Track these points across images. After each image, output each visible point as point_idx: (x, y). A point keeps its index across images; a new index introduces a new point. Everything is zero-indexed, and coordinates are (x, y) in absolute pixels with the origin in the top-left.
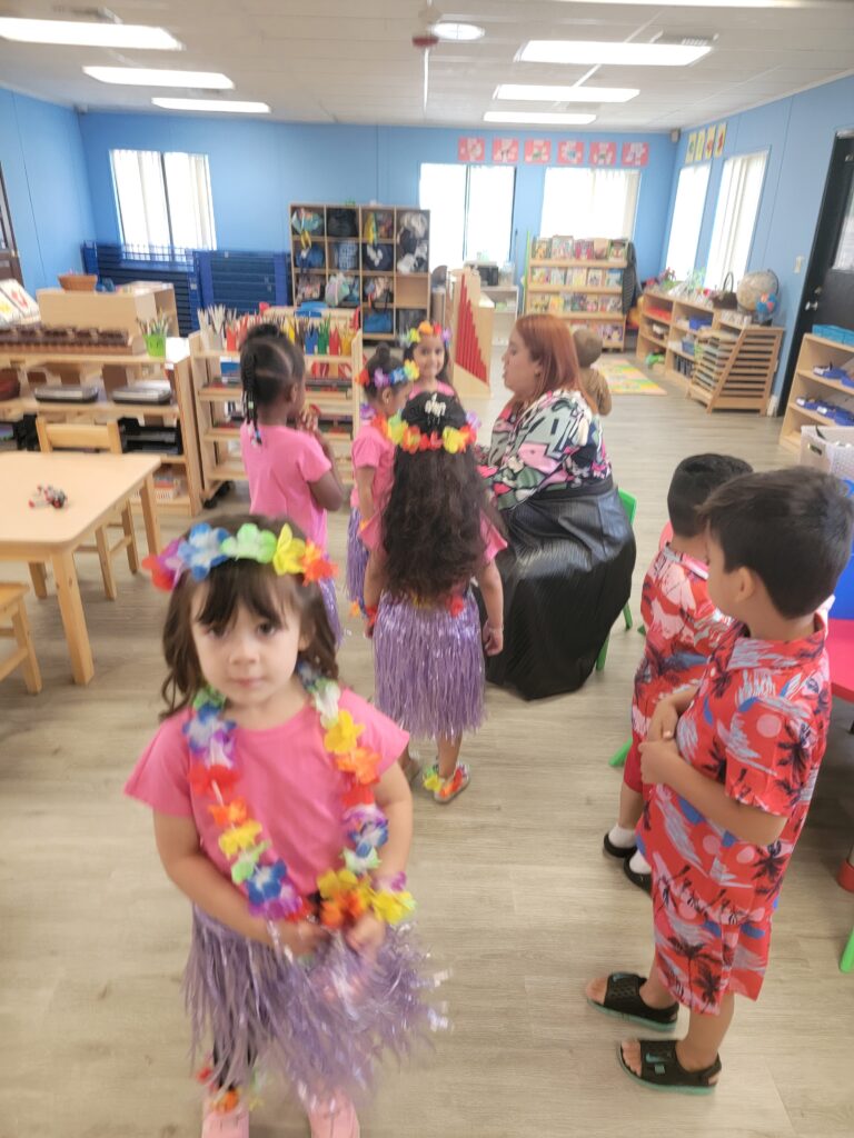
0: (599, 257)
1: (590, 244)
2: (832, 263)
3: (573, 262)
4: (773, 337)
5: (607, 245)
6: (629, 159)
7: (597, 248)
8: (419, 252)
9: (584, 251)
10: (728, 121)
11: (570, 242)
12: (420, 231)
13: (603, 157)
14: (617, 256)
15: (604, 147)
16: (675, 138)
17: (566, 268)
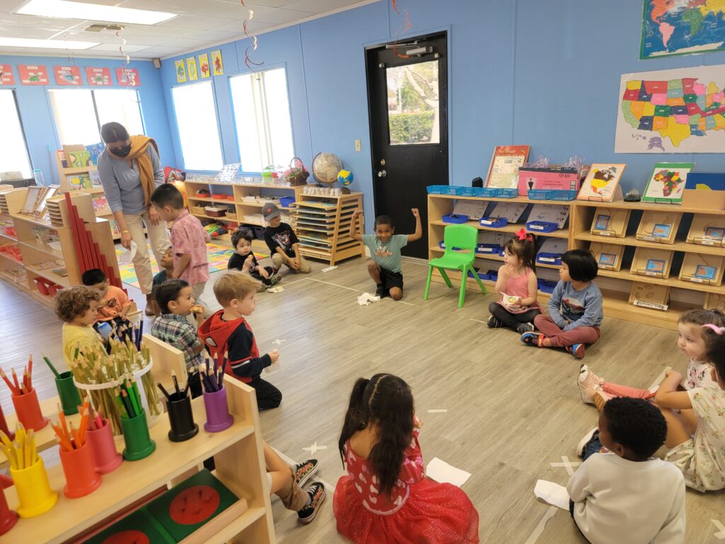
2: (389, 142)
4: (356, 200)
6: (124, 81)
10: (221, 48)
13: (99, 79)
15: (98, 71)
16: (157, 65)
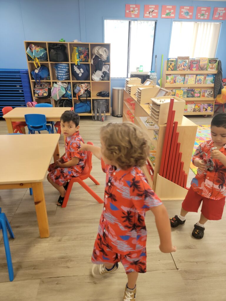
0: (202, 69)
1: (198, 61)
3: (189, 72)
5: (207, 62)
7: (201, 63)
8: (104, 69)
9: (195, 65)
11: (187, 61)
12: (104, 57)
14: (212, 68)
17: (185, 75)
